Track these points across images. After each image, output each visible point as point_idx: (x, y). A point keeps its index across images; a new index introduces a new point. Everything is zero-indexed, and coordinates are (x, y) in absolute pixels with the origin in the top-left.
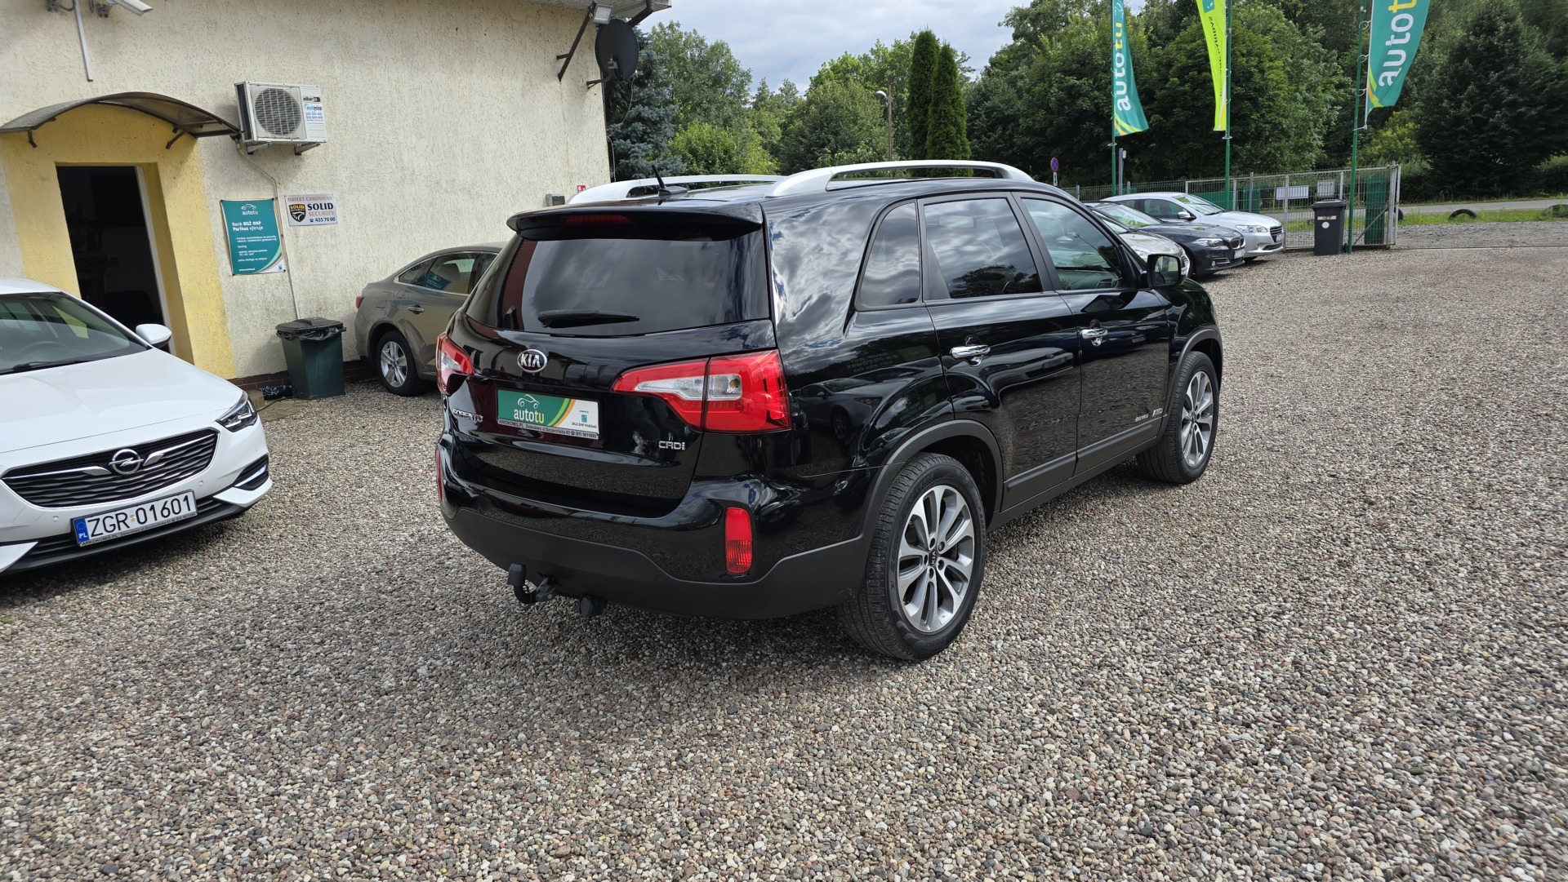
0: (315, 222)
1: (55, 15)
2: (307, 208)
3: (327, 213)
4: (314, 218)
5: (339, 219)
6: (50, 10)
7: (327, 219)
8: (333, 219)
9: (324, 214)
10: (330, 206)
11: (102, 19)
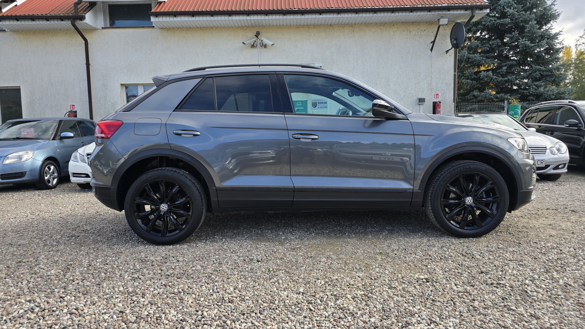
0: (320, 108)
1: (253, 49)
2: (318, 103)
3: (325, 105)
4: (320, 107)
5: (328, 107)
6: (252, 48)
7: (324, 107)
8: (326, 107)
9: (323, 105)
10: (326, 103)
11: (265, 49)
